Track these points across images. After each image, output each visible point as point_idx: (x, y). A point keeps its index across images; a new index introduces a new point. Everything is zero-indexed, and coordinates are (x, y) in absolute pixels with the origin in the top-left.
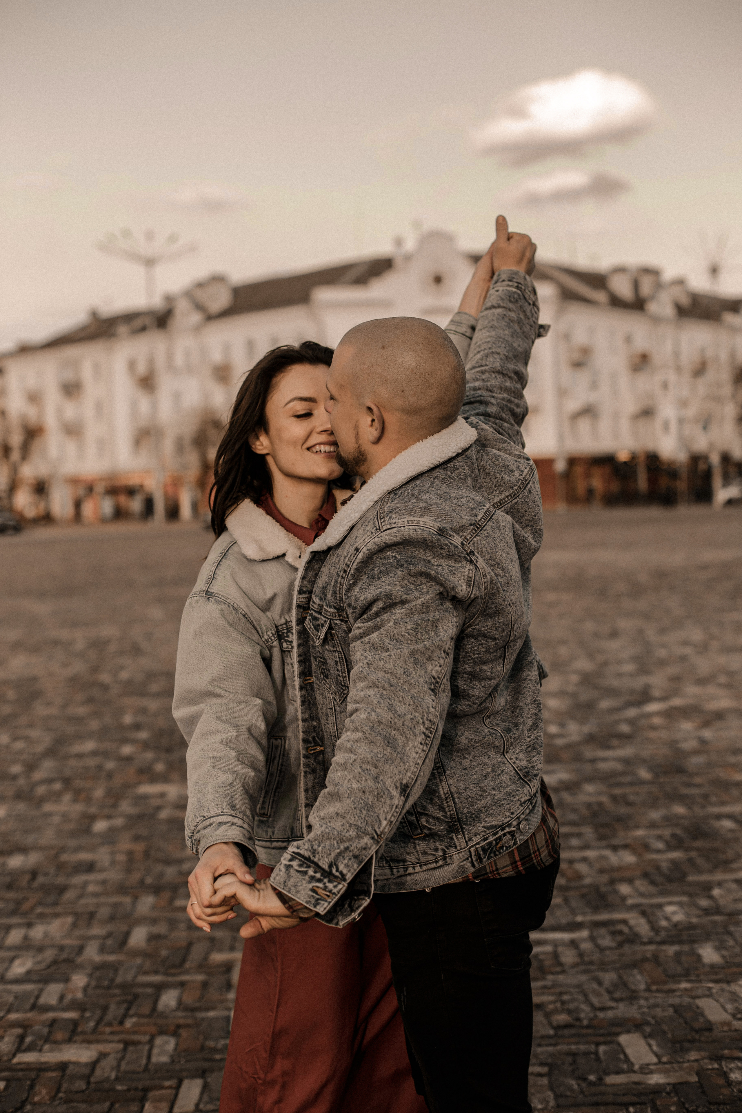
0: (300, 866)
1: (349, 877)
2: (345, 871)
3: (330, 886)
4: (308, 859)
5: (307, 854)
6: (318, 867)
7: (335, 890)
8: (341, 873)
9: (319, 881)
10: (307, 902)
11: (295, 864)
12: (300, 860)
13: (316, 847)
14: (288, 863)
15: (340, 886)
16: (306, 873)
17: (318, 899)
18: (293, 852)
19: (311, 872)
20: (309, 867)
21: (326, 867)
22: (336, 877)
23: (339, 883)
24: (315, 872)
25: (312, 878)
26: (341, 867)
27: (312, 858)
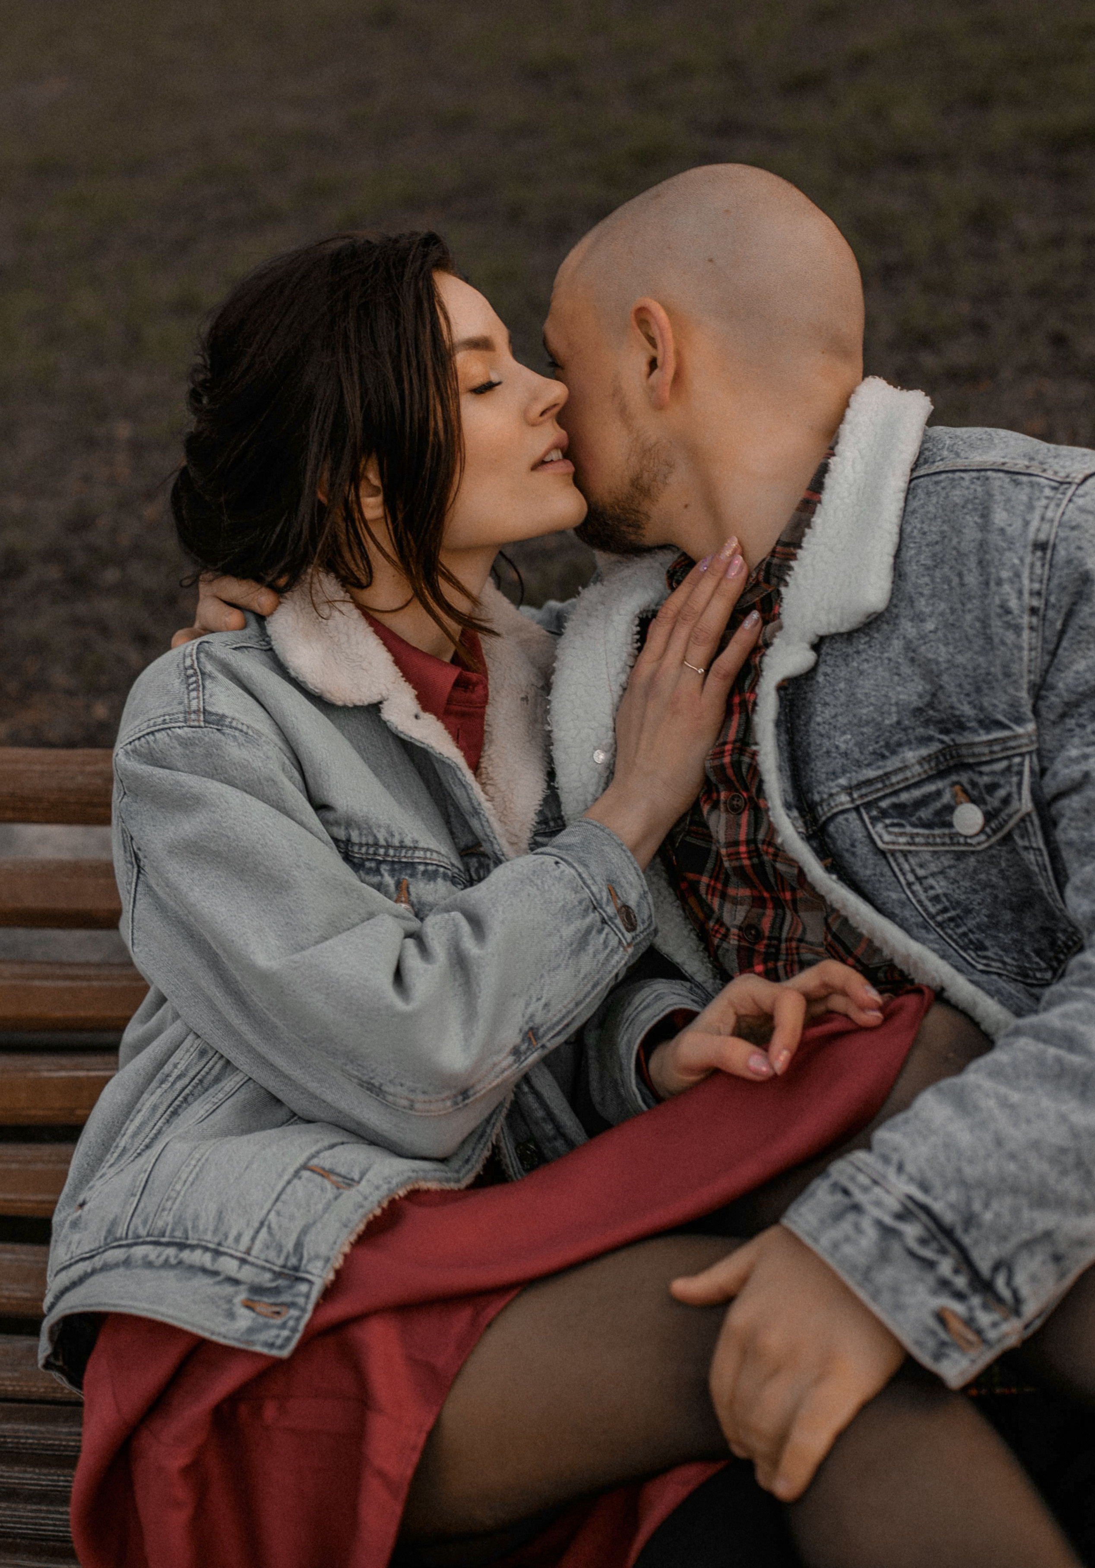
0: (923, 1242)
1: (1031, 1308)
2: (1025, 1291)
3: (984, 1319)
4: (948, 1232)
5: (949, 1217)
6: (966, 1262)
7: (992, 1335)
8: (1015, 1293)
9: (960, 1296)
10: (918, 1343)
11: (911, 1231)
12: (928, 1229)
13: (977, 1206)
14: (888, 1220)
15: (1006, 1327)
16: (930, 1265)
17: (943, 1344)
18: (910, 1198)
19: (946, 1266)
20: (943, 1251)
21: (984, 1266)
22: (1000, 1300)
23: (1006, 1319)
24: (956, 1271)
25: (944, 1285)
26: (1021, 1279)
27: (959, 1232)
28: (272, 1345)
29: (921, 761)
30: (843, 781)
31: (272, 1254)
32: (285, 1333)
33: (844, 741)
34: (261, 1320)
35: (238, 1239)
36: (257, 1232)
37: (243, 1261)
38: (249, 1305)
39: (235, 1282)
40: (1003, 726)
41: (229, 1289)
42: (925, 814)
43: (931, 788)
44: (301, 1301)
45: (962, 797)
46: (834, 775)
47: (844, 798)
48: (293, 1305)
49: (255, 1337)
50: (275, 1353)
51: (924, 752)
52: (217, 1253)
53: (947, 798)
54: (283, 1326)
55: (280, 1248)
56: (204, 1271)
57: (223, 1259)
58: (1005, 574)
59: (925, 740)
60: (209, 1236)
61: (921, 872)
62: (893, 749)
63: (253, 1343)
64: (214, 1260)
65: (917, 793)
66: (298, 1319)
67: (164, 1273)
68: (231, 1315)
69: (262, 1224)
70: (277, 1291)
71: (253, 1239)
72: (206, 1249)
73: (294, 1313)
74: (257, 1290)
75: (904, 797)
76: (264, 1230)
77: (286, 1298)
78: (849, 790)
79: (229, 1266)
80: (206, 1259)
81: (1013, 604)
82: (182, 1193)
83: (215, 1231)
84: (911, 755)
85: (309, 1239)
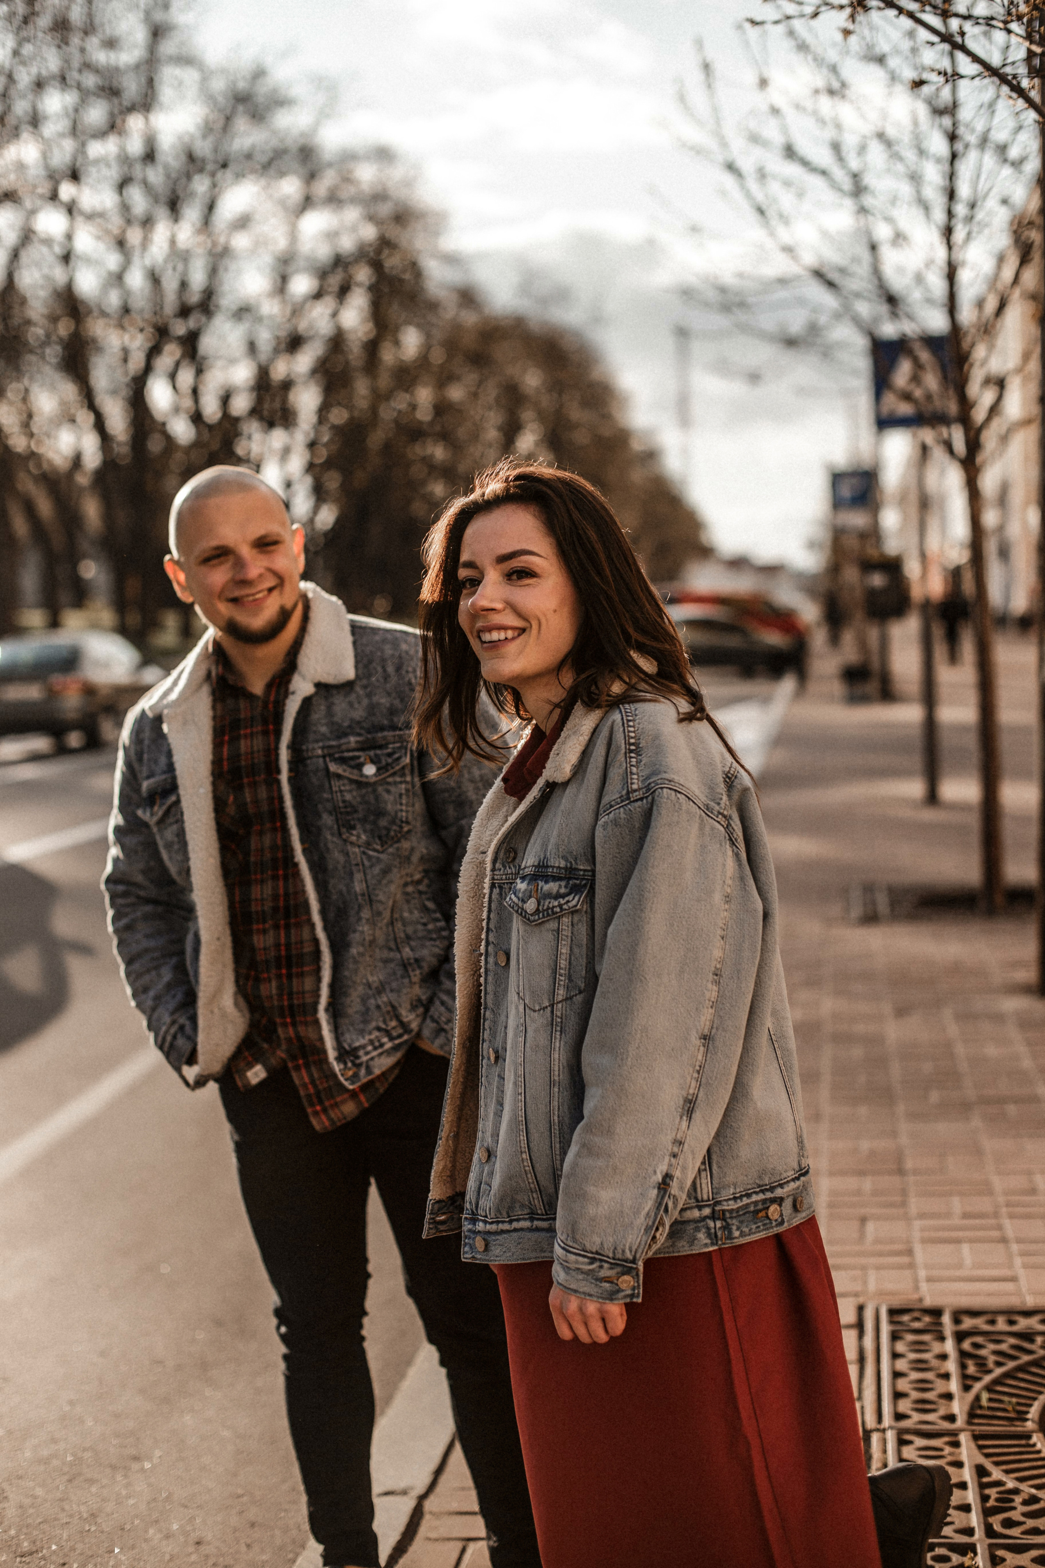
29: (357, 742)
30: (321, 744)
33: (324, 729)
40: (400, 729)
42: (352, 763)
43: (357, 754)
45: (368, 760)
46: (317, 741)
47: (320, 752)
51: (358, 739)
53: (362, 760)
58: (410, 669)
59: (359, 735)
61: (342, 788)
62: (346, 735)
65: (351, 754)
75: (346, 754)
78: (323, 748)
81: (413, 681)
84: (352, 739)
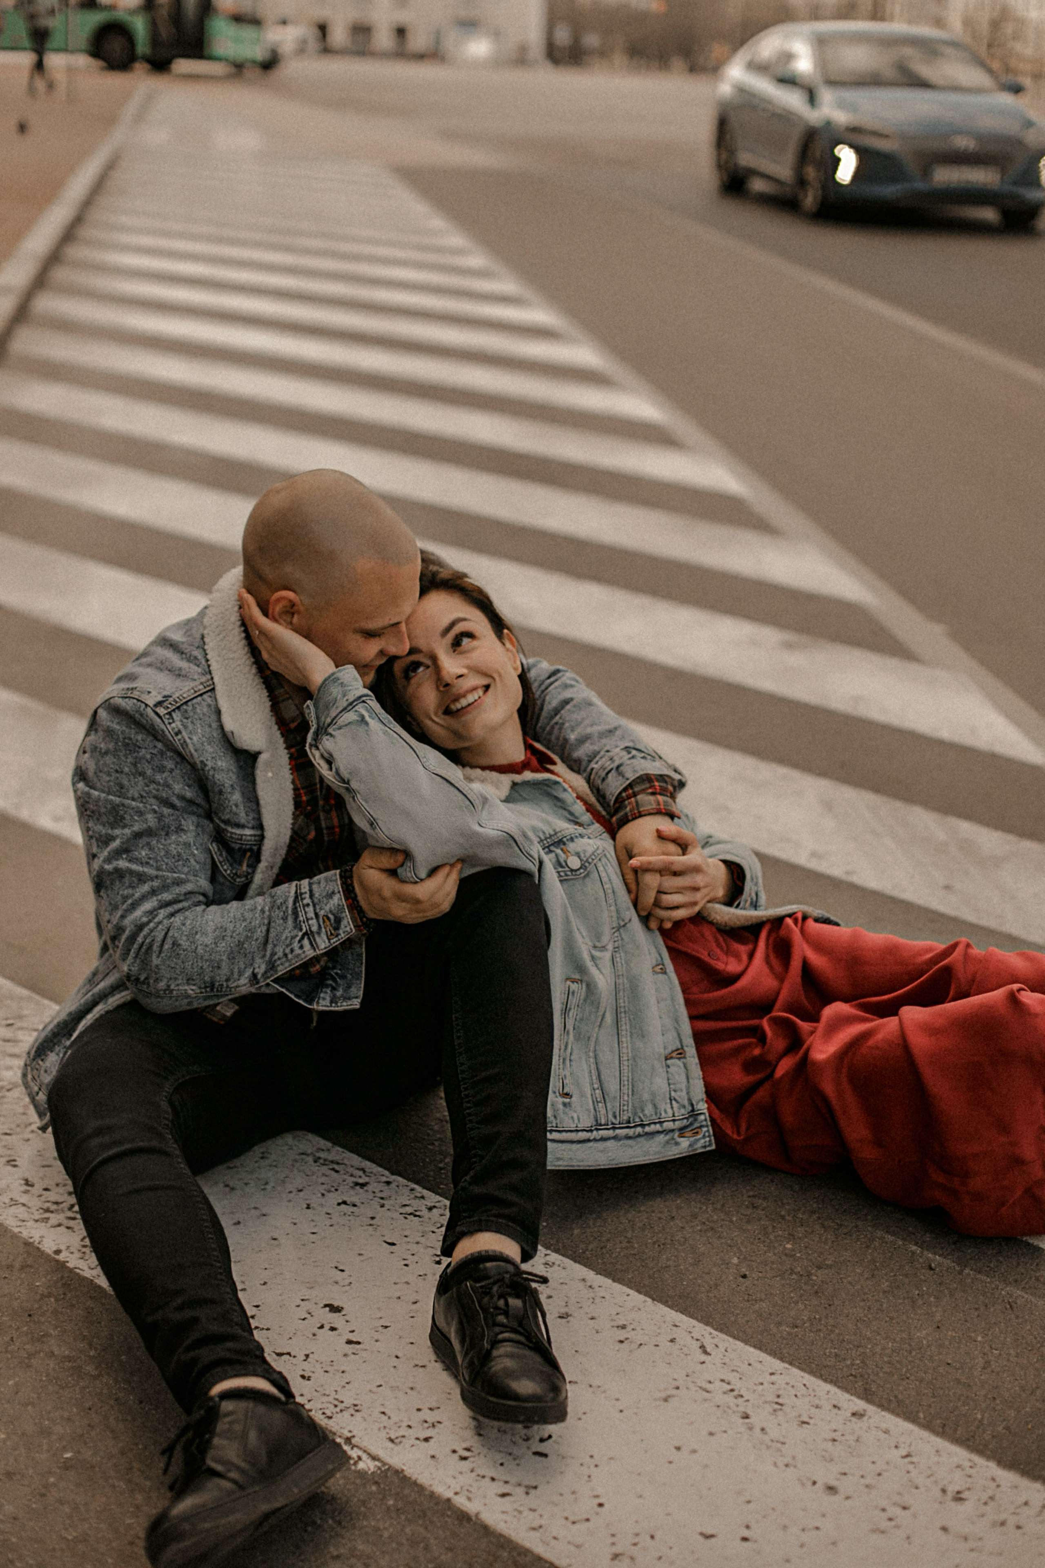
28: (705, 1147)
31: (683, 1111)
32: (708, 1139)
34: (692, 1139)
35: (666, 1112)
36: (671, 1104)
37: (674, 1121)
38: (681, 1136)
39: (673, 1131)
41: (671, 1134)
44: (704, 1123)
48: (701, 1127)
49: (696, 1147)
50: (708, 1149)
52: (661, 1123)
54: (704, 1137)
55: (684, 1107)
56: (658, 1132)
57: (665, 1124)
60: (654, 1117)
63: (696, 1149)
64: (661, 1126)
66: (708, 1131)
67: (639, 1139)
68: (677, 1144)
69: (671, 1100)
70: (691, 1124)
71: (672, 1108)
72: (655, 1123)
73: (705, 1129)
74: (681, 1129)
76: (674, 1102)
77: (696, 1125)
79: (669, 1125)
80: (658, 1127)
82: (630, 1101)
83: (656, 1114)
85: (692, 1094)
